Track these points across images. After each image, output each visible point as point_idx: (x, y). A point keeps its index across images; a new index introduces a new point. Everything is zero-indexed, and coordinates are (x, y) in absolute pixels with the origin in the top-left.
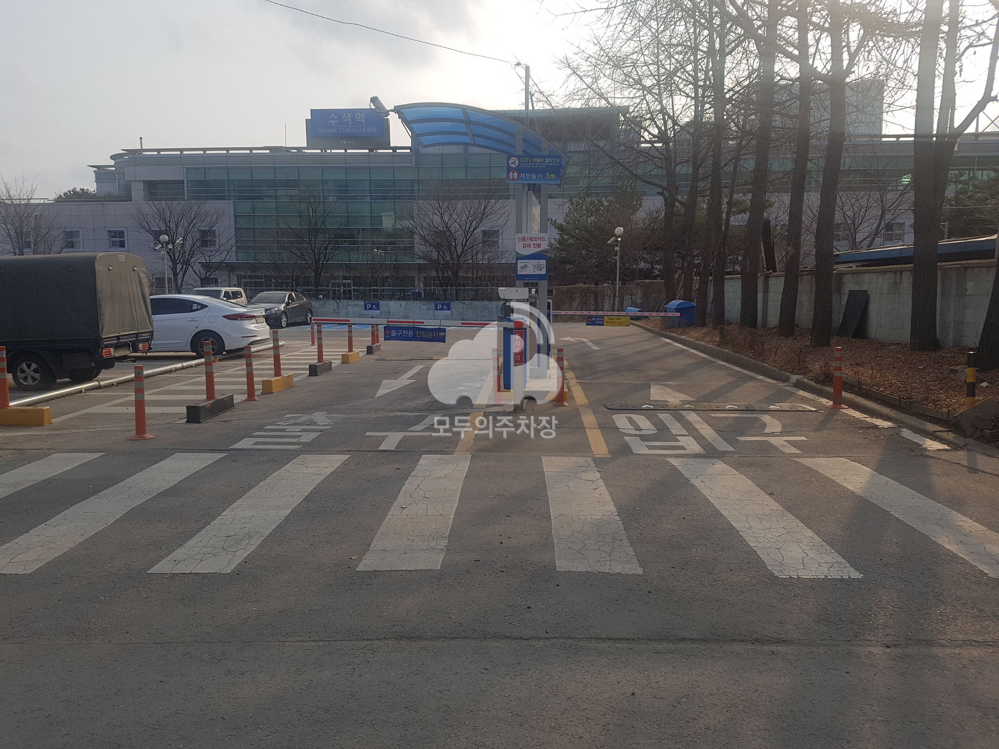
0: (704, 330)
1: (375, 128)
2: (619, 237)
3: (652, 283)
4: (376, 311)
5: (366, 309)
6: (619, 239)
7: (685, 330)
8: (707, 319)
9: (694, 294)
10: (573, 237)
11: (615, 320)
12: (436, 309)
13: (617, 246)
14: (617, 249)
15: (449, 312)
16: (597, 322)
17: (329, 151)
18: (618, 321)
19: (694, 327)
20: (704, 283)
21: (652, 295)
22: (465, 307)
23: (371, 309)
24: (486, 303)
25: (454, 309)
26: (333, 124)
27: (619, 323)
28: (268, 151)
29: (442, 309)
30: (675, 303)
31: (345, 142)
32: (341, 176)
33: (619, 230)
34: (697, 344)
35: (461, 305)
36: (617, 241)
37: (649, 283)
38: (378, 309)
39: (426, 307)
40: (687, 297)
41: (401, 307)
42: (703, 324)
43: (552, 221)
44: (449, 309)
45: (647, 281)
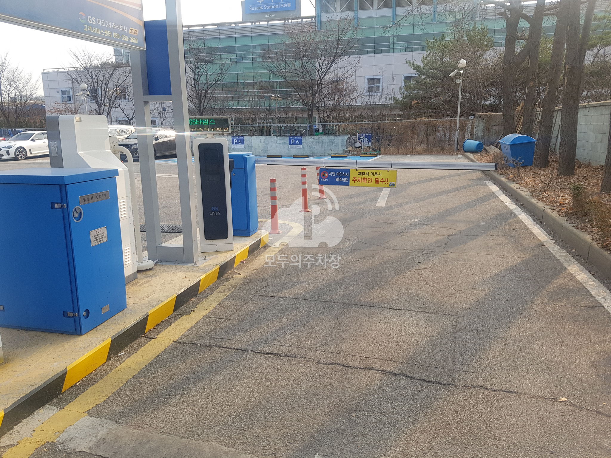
0: (544, 175)
1: (290, 4)
2: (462, 69)
3: (494, 116)
4: (241, 145)
5: (233, 143)
6: (462, 72)
7: (518, 173)
8: (550, 157)
9: (536, 128)
10: (428, 77)
11: (370, 176)
12: (290, 144)
13: (459, 78)
14: (459, 81)
15: (301, 146)
16: (337, 180)
17: (258, 23)
18: (374, 178)
19: (532, 167)
20: (549, 114)
21: (494, 128)
22: (314, 142)
23: (237, 143)
24: (332, 137)
25: (305, 144)
26: (260, 3)
27: (377, 182)
28: (216, 27)
29: (295, 143)
30: (511, 137)
31: (268, 16)
32: (265, 42)
33: (463, 63)
34: (531, 204)
35: (311, 140)
36: (459, 73)
37: (491, 116)
38: (243, 143)
39: (281, 142)
40: (527, 131)
41: (261, 142)
42: (545, 164)
43: (410, 63)
44: (301, 143)
45: (489, 113)
